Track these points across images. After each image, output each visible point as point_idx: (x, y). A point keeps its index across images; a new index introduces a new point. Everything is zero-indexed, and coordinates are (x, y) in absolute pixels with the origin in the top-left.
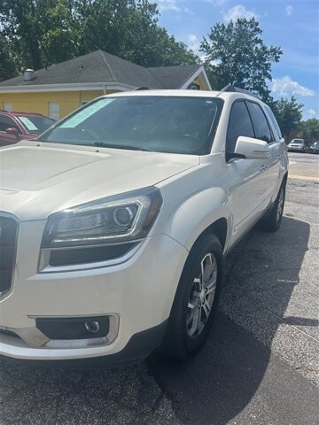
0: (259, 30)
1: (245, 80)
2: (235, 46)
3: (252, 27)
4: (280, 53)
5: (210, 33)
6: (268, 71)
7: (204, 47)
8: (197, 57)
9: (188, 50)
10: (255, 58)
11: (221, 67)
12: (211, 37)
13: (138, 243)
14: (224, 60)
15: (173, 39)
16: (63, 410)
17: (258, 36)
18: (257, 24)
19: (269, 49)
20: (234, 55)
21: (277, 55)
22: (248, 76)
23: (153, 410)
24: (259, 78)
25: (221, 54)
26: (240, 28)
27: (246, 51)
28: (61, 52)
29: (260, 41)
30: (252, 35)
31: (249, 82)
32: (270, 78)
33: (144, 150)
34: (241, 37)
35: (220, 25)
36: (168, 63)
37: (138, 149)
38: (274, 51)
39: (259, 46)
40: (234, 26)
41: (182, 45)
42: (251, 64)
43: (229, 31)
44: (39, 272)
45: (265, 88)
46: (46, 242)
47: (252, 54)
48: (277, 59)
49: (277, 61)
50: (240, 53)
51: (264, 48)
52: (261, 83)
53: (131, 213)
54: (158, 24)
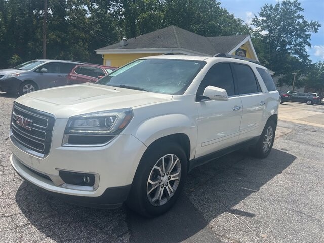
0: (300, 8)
1: (288, 46)
2: (280, 20)
3: (295, 6)
4: (319, 26)
5: (260, 11)
6: (308, 40)
7: (255, 21)
8: (250, 29)
9: (243, 24)
10: (297, 30)
11: (268, 37)
12: (260, 14)
13: (114, 136)
14: (271, 31)
15: (233, 16)
16: (70, 227)
17: (300, 13)
18: (299, 4)
19: (309, 22)
20: (279, 28)
21: (317, 27)
22: (290, 43)
23: (118, 237)
24: (300, 45)
25: (268, 26)
26: (286, 7)
27: (289, 24)
28: (149, 26)
29: (302, 17)
30: (295, 12)
31: (291, 49)
32: (310, 45)
33: (144, 90)
34: (285, 14)
35: (269, 5)
36: (226, 34)
37: (142, 90)
38: (314, 25)
39: (301, 21)
40: (281, 6)
41: (239, 20)
42: (293, 34)
43: (276, 9)
44: (62, 146)
45: (304, 53)
46: (67, 130)
47: (294, 27)
48: (316, 31)
49: (316, 32)
50: (284, 26)
51: (305, 22)
52: (301, 49)
53: (112, 121)
54: (220, 6)
